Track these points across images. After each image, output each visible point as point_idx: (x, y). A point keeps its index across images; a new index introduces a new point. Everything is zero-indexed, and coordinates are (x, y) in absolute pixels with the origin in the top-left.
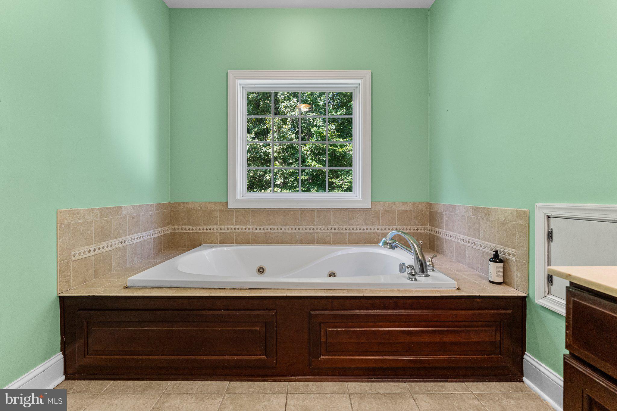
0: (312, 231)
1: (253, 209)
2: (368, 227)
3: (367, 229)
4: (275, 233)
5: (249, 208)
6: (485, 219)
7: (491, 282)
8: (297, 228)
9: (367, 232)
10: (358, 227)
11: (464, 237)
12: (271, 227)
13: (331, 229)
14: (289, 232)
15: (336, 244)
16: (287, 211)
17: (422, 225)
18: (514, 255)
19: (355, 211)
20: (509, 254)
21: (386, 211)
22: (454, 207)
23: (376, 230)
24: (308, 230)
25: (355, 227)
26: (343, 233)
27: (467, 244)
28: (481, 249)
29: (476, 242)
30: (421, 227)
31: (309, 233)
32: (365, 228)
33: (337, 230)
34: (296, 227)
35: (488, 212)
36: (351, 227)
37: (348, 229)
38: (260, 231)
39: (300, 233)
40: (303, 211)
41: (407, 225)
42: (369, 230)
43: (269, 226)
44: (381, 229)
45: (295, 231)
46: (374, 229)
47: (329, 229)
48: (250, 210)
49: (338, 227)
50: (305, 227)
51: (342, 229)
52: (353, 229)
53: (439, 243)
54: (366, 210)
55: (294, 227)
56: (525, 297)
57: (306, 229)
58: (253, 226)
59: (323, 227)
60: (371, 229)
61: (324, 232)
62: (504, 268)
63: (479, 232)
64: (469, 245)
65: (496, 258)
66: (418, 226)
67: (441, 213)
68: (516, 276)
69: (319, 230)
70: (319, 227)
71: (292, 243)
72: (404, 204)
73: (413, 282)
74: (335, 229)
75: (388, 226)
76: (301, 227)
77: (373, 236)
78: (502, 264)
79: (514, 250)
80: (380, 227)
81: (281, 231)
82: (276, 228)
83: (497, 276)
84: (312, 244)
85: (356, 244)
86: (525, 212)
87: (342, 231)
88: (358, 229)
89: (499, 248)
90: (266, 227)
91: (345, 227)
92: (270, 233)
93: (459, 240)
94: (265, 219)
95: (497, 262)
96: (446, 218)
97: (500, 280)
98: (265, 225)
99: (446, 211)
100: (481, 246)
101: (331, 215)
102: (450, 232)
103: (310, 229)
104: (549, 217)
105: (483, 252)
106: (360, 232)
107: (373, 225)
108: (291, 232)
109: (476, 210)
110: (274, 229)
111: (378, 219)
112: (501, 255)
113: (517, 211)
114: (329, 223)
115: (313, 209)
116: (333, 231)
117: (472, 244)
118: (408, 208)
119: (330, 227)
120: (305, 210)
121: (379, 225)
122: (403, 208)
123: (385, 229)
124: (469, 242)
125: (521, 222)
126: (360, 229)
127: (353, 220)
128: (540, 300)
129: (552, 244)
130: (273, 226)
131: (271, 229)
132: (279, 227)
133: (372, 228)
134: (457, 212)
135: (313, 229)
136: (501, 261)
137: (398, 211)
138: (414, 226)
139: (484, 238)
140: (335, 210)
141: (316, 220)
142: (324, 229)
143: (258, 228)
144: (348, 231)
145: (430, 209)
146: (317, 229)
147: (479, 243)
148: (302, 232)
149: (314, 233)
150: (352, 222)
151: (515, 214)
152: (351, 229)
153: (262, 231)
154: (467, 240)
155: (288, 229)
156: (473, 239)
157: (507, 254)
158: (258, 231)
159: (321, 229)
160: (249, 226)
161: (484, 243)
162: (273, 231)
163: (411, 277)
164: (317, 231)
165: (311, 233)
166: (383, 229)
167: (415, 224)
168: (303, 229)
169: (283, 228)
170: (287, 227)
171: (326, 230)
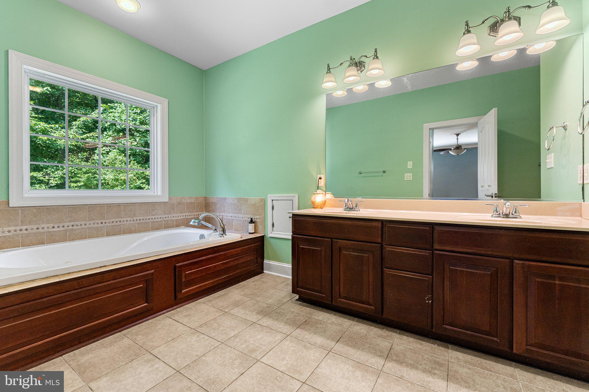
0: (119, 223)
1: (49, 207)
2: (166, 216)
3: (166, 217)
4: (78, 229)
5: (42, 206)
6: (244, 204)
7: (250, 233)
8: (104, 222)
9: (166, 219)
10: (159, 216)
11: (232, 215)
12: (72, 223)
13: (137, 220)
14: (94, 226)
15: (141, 232)
16: (92, 207)
17: (201, 212)
18: (259, 219)
19: (156, 204)
20: (257, 219)
21: (179, 203)
22: (225, 199)
23: (172, 217)
24: (115, 223)
25: (156, 217)
26: (146, 222)
27: (234, 218)
28: (242, 219)
29: (239, 216)
30: (200, 213)
31: (116, 225)
32: (164, 217)
33: (141, 220)
34: (102, 221)
35: (247, 200)
36: (153, 217)
37: (151, 219)
38: (58, 229)
39: (106, 226)
40: (110, 207)
41: (192, 212)
42: (167, 218)
43: (70, 223)
44: (176, 217)
45: (101, 225)
46: (171, 217)
47: (135, 220)
48: (44, 209)
49: (142, 218)
50: (111, 221)
51: (146, 219)
52: (155, 218)
53: (214, 221)
54: (165, 203)
55: (100, 222)
56: (264, 236)
57: (113, 222)
58: (49, 225)
59: (129, 219)
60: (168, 217)
61: (130, 223)
62: (255, 226)
63: (241, 211)
64: (235, 218)
65: (252, 222)
66: (198, 213)
67: (215, 203)
68: (260, 228)
69: (125, 222)
70: (125, 219)
71: (98, 237)
72: (190, 198)
73: (222, 238)
74: (140, 220)
75: (180, 214)
76: (107, 221)
77: (170, 222)
78: (254, 224)
79: (259, 216)
80: (174, 215)
81: (86, 227)
82: (79, 224)
83: (253, 230)
84: (119, 234)
85: (158, 230)
86: (263, 199)
87: (146, 221)
88: (159, 218)
89: (252, 217)
90: (66, 225)
91: (148, 217)
92: (72, 230)
93: (229, 217)
94: (65, 217)
95: (252, 223)
96: (219, 205)
97: (253, 232)
98: (65, 222)
99: (219, 201)
100: (242, 218)
101: (136, 209)
102: (222, 213)
103: (117, 222)
104: (272, 200)
105: (244, 220)
106: (160, 220)
107: (170, 214)
108: (96, 226)
109: (239, 200)
110: (77, 225)
111: (173, 209)
112: (253, 220)
113: (260, 199)
114: (135, 215)
115: (120, 204)
116: (138, 221)
117: (237, 217)
118: (193, 201)
119: (135, 218)
120: (112, 205)
121: (174, 214)
122: (189, 201)
123: (178, 216)
124: (235, 217)
125: (262, 203)
126: (160, 218)
127: (154, 212)
128: (270, 235)
129: (274, 211)
130: (75, 223)
131: (73, 226)
132: (83, 223)
133: (170, 216)
134: (227, 201)
135: (120, 221)
136: (254, 223)
137: (187, 203)
138: (196, 213)
139: (244, 213)
140: (140, 204)
141: (122, 214)
142: (130, 221)
143: (56, 226)
144: (151, 220)
145: (205, 201)
146: (124, 221)
147: (241, 217)
148: (109, 225)
149: (121, 225)
150: (154, 213)
151: (259, 200)
152: (153, 218)
153: (61, 229)
154: (234, 216)
155: (94, 224)
156: (238, 215)
157: (256, 219)
158: (56, 229)
159: (127, 221)
160: (42, 225)
161: (244, 216)
162: (75, 227)
163: (221, 235)
164: (123, 223)
165: (117, 225)
166: (177, 216)
167: (197, 211)
168: (109, 223)
169: (88, 224)
170: (92, 222)
171: (132, 221)
